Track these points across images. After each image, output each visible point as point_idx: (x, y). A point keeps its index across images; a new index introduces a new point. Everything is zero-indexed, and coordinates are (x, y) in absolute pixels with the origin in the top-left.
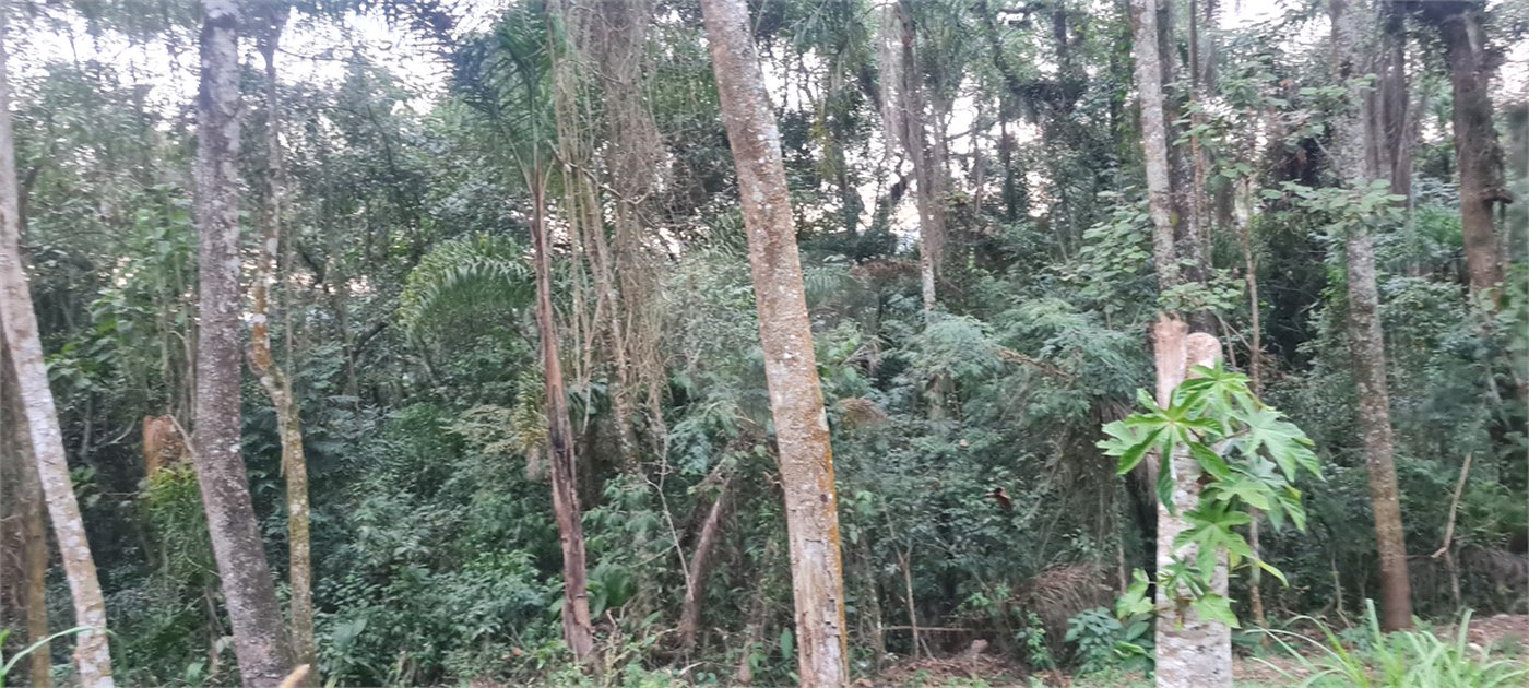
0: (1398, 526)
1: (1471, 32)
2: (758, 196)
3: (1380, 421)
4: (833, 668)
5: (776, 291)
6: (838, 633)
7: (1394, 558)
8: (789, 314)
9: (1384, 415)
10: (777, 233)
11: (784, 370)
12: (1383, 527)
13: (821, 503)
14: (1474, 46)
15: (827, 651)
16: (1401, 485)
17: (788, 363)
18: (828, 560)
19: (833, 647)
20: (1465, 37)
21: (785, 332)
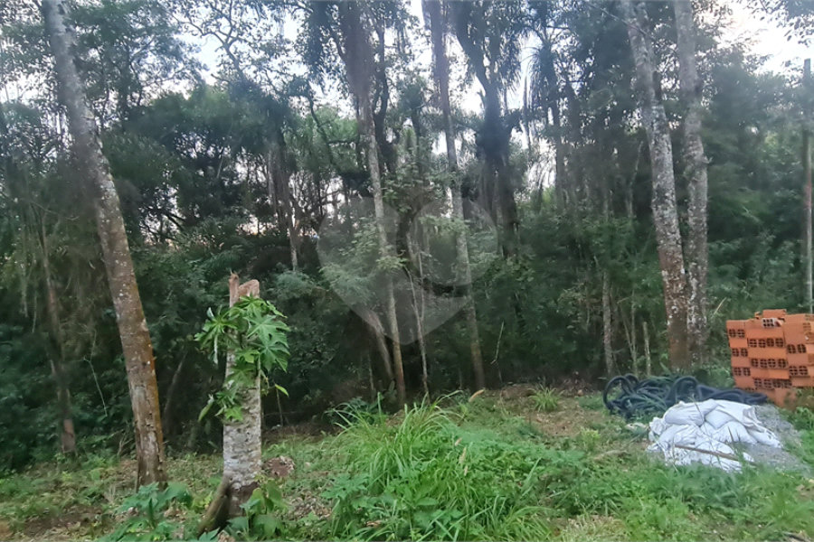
0: (479, 352)
1: (503, 158)
2: (102, 216)
3: (472, 310)
4: (152, 447)
5: (114, 263)
6: (155, 429)
7: (478, 365)
8: (122, 274)
9: (472, 308)
10: (115, 234)
11: (120, 302)
12: (474, 353)
13: (142, 366)
14: (505, 164)
15: (148, 439)
16: (480, 336)
17: (121, 298)
18: (147, 395)
19: (152, 437)
20: (501, 159)
21: (120, 284)
